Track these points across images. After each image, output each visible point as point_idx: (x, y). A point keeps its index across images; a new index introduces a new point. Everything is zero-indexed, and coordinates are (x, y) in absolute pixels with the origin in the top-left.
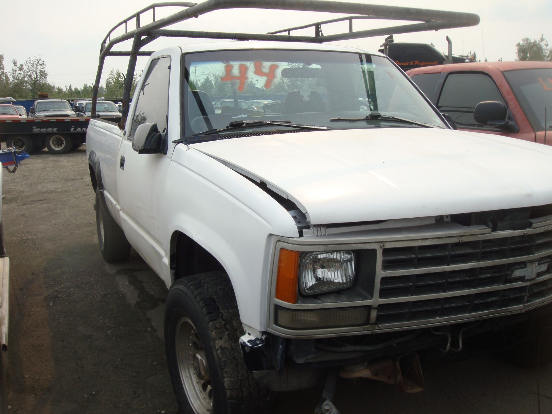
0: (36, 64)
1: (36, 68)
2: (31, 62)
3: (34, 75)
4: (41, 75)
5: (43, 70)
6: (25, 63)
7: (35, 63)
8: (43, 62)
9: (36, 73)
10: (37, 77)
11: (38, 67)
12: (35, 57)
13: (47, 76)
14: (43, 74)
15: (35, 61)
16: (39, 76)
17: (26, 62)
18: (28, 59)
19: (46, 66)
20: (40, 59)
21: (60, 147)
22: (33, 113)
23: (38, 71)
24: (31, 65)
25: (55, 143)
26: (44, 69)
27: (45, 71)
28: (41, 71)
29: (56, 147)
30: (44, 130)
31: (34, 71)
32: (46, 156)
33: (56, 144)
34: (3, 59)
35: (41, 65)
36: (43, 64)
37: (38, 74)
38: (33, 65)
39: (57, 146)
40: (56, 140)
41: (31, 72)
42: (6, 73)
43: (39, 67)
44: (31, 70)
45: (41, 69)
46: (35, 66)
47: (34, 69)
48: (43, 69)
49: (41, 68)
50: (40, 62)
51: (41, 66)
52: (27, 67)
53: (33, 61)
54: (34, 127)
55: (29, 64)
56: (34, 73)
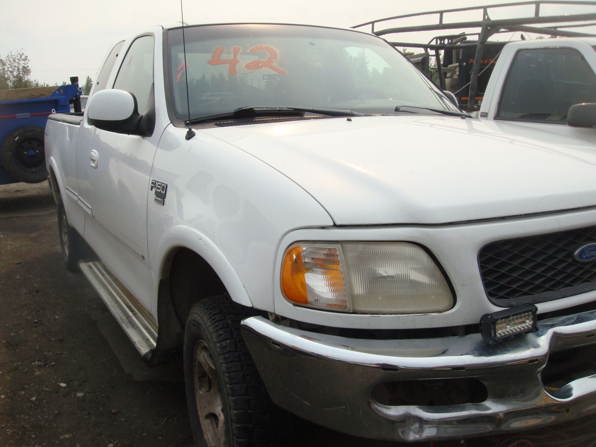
0: (18, 59)
1: (18, 63)
3: (16, 71)
4: (23, 71)
5: (26, 66)
6: (6, 58)
7: (17, 57)
8: (27, 57)
9: (18, 70)
10: (19, 73)
11: (20, 62)
12: (17, 51)
13: (30, 73)
14: (26, 70)
15: (17, 56)
16: (21, 72)
17: (8, 57)
18: (10, 53)
19: (29, 61)
23: (21, 67)
24: (13, 60)
27: (28, 67)
28: (24, 67)
31: (16, 66)
35: (23, 60)
36: (27, 59)
37: (20, 70)
38: (14, 61)
41: (13, 68)
43: (22, 62)
44: (12, 65)
45: (24, 65)
46: (17, 61)
47: (17, 65)
48: (26, 64)
49: (24, 63)
50: (23, 57)
51: (24, 62)
52: (9, 62)
53: (14, 56)
55: (10, 59)
56: (16, 69)
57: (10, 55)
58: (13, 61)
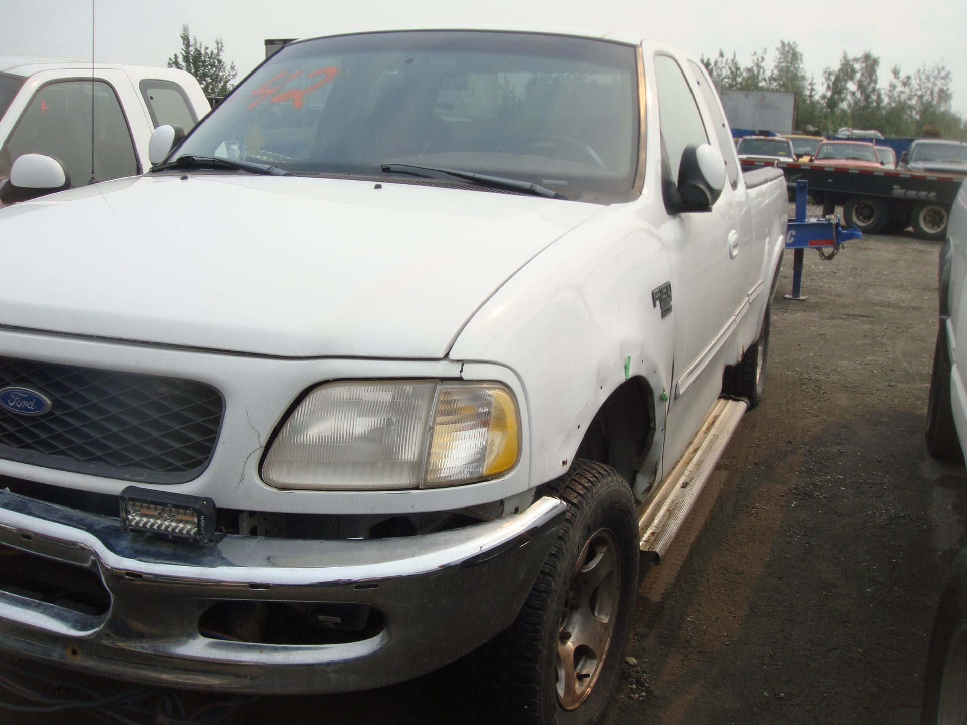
0: (934, 76)
1: (933, 83)
2: (927, 72)
3: (928, 95)
4: (940, 96)
5: (945, 88)
6: (915, 74)
8: (948, 73)
9: (932, 93)
10: (932, 99)
11: (937, 82)
14: (944, 95)
15: (934, 72)
16: (936, 98)
17: (918, 71)
18: (923, 66)
19: (951, 81)
20: (943, 68)
21: (936, 227)
22: (906, 161)
23: (936, 90)
24: (926, 77)
25: (928, 219)
26: (948, 87)
27: (948, 89)
28: (941, 90)
29: (929, 228)
30: (912, 194)
31: (928, 88)
32: (908, 240)
33: (929, 222)
34: (878, 65)
35: (943, 78)
36: (948, 77)
37: (935, 95)
38: (928, 79)
39: (930, 225)
40: (931, 213)
41: (923, 90)
42: (880, 89)
43: (939, 82)
44: (924, 86)
45: (942, 87)
46: (932, 79)
47: (929, 85)
48: (945, 85)
49: (942, 84)
50: (943, 74)
51: (943, 81)
52: (918, 81)
53: (929, 71)
54: (896, 187)
55: (921, 75)
56: (929, 92)
57: (922, 69)
58: (926, 79)
